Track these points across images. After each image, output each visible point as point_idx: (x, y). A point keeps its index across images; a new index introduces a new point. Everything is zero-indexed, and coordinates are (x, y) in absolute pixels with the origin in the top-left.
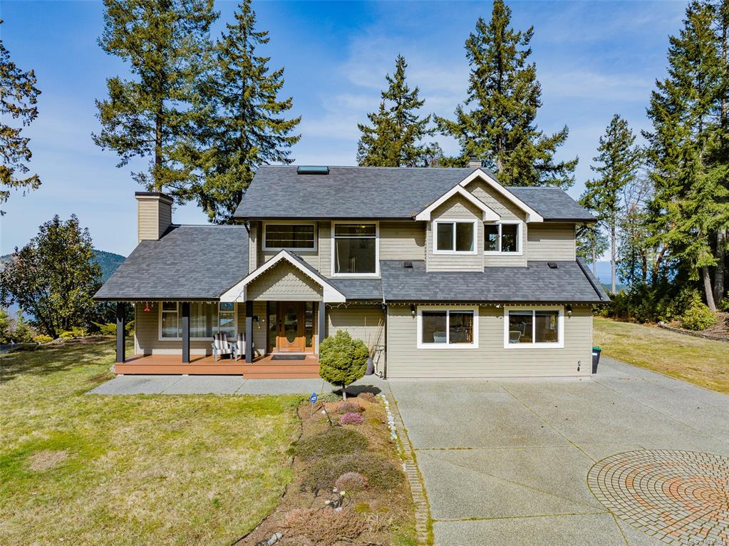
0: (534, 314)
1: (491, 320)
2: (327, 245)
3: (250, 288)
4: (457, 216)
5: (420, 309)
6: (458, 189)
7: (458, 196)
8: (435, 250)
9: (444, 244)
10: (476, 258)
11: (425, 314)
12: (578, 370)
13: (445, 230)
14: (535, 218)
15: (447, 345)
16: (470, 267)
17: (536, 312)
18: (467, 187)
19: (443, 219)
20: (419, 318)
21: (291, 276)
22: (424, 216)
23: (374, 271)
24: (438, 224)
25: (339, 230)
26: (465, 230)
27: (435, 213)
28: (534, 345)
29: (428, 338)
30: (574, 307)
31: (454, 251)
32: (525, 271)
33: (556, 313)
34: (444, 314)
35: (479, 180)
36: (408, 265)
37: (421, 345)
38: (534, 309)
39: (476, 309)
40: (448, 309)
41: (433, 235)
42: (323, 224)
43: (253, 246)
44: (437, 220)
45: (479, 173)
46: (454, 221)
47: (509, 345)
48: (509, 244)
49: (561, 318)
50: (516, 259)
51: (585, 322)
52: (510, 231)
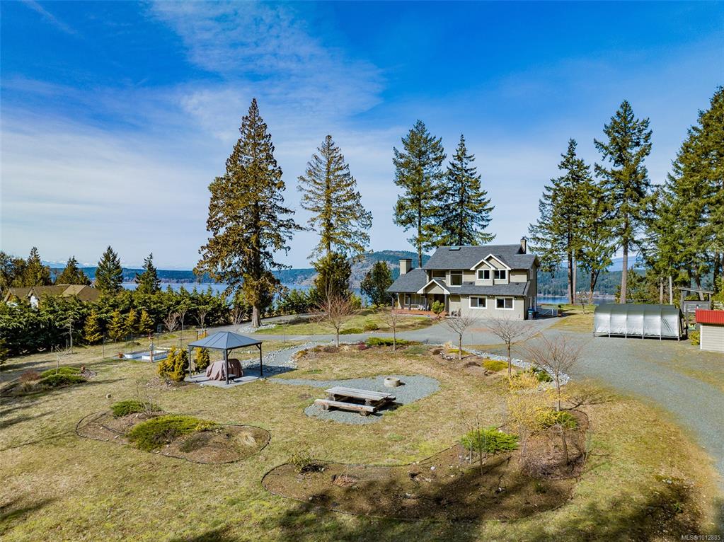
1: (492, 300)
2: (448, 277)
3: (426, 289)
4: (483, 269)
5: (470, 297)
6: (483, 261)
7: (483, 263)
8: (478, 279)
9: (480, 277)
10: (488, 282)
11: (472, 298)
12: (519, 318)
13: (480, 273)
14: (509, 269)
15: (479, 308)
16: (488, 284)
18: (487, 260)
20: (470, 299)
21: (437, 287)
22: (473, 269)
23: (461, 285)
24: (479, 271)
25: (452, 273)
26: (487, 273)
27: (477, 268)
28: (505, 309)
29: (472, 305)
30: (517, 297)
31: (483, 279)
33: (512, 299)
34: (477, 298)
35: (491, 258)
36: (471, 283)
37: (471, 307)
38: (504, 298)
39: (486, 297)
40: (478, 297)
41: (477, 274)
42: (448, 270)
43: (428, 277)
45: (491, 255)
46: (483, 270)
47: (496, 308)
48: (503, 276)
49: (513, 301)
50: (505, 281)
51: (522, 302)
52: (503, 272)
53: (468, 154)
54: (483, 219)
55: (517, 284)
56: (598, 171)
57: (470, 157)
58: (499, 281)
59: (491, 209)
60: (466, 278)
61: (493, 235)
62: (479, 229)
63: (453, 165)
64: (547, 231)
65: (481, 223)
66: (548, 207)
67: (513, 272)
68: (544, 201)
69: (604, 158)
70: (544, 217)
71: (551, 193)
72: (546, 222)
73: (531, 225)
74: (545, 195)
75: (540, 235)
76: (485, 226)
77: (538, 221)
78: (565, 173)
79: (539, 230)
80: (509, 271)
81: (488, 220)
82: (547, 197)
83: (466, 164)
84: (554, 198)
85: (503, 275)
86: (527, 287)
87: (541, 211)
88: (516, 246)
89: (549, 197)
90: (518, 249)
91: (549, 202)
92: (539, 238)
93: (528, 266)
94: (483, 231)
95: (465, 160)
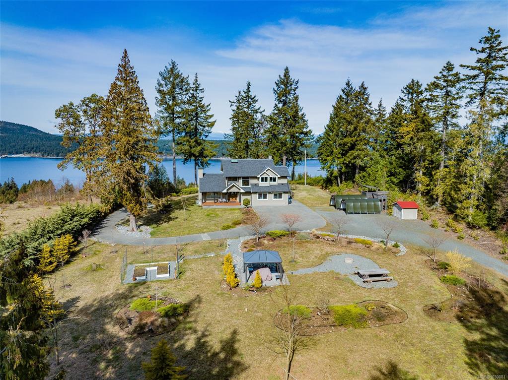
0: (278, 194)
1: (271, 195)
4: (264, 176)
5: (258, 193)
6: (265, 171)
7: (265, 173)
8: (260, 182)
13: (262, 178)
14: (279, 176)
15: (263, 199)
16: (267, 185)
18: (266, 171)
19: (262, 177)
20: (258, 195)
21: (235, 188)
22: (259, 176)
23: (249, 185)
25: (243, 178)
26: (266, 178)
28: (278, 199)
29: (259, 198)
30: (284, 192)
31: (264, 182)
33: (282, 194)
35: (268, 170)
36: (256, 185)
37: (258, 199)
39: (268, 193)
40: (263, 193)
41: (260, 179)
42: (239, 178)
43: (226, 181)
45: (269, 168)
47: (273, 199)
52: (275, 178)
53: (200, 87)
55: (282, 184)
57: (201, 90)
58: (273, 183)
93: (288, 174)
95: (198, 92)
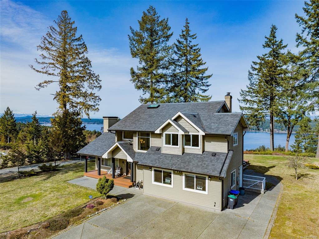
0: (195, 177)
1: (179, 177)
3: (111, 153)
5: (153, 169)
6: (169, 121)
7: (169, 125)
8: (165, 145)
9: (168, 142)
10: (176, 150)
11: (155, 170)
12: (215, 206)
13: (168, 136)
14: (202, 133)
15: (162, 184)
16: (177, 153)
17: (196, 176)
18: (175, 121)
20: (153, 172)
22: (158, 131)
24: (166, 134)
25: (139, 134)
26: (175, 137)
27: (164, 129)
28: (194, 191)
31: (171, 146)
32: (199, 156)
33: (205, 179)
34: (161, 171)
36: (158, 149)
37: (154, 183)
39: (172, 171)
40: (163, 170)
41: (164, 138)
43: (116, 139)
44: (165, 132)
45: (179, 113)
46: (171, 133)
47: (184, 189)
48: (196, 144)
49: (207, 181)
50: (197, 150)
51: (219, 184)
52: (196, 137)
53: (191, 33)
54: (204, 85)
55: (214, 154)
56: (299, 41)
57: (193, 36)
58: (190, 149)
59: (209, 77)
60: (154, 142)
61: (210, 97)
62: (201, 93)
63: (179, 41)
64: (254, 95)
65: (202, 88)
66: (255, 76)
67: (208, 137)
68: (252, 72)
69: (303, 31)
70: (252, 84)
71: (257, 67)
72: (253, 88)
73: (242, 91)
74: (252, 67)
75: (249, 98)
76: (206, 90)
77: (247, 87)
78: (268, 50)
79: (247, 94)
80: (203, 136)
81: (208, 86)
82: (255, 69)
83: (190, 41)
84: (260, 70)
85: (195, 141)
86: (228, 161)
87: (250, 79)
88: (218, 103)
89: (256, 69)
90: (219, 107)
91: (256, 72)
92: (248, 100)
93: (229, 130)
94: (204, 94)
95: (189, 39)
